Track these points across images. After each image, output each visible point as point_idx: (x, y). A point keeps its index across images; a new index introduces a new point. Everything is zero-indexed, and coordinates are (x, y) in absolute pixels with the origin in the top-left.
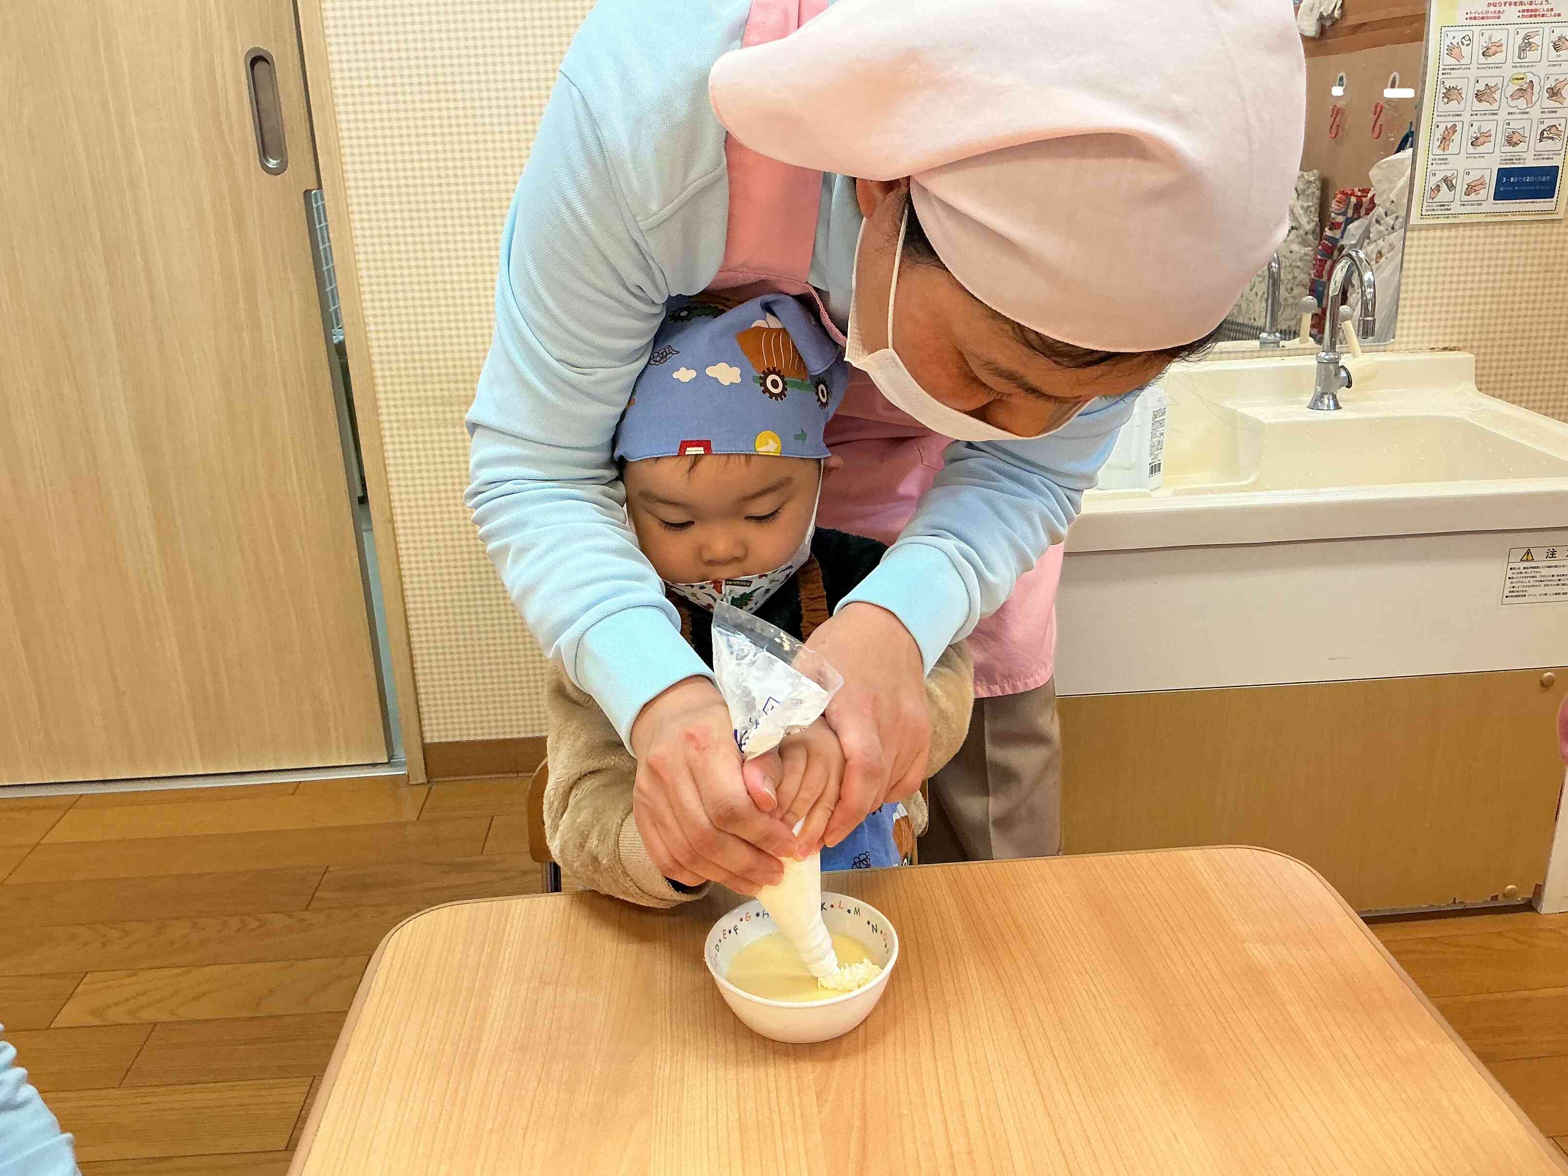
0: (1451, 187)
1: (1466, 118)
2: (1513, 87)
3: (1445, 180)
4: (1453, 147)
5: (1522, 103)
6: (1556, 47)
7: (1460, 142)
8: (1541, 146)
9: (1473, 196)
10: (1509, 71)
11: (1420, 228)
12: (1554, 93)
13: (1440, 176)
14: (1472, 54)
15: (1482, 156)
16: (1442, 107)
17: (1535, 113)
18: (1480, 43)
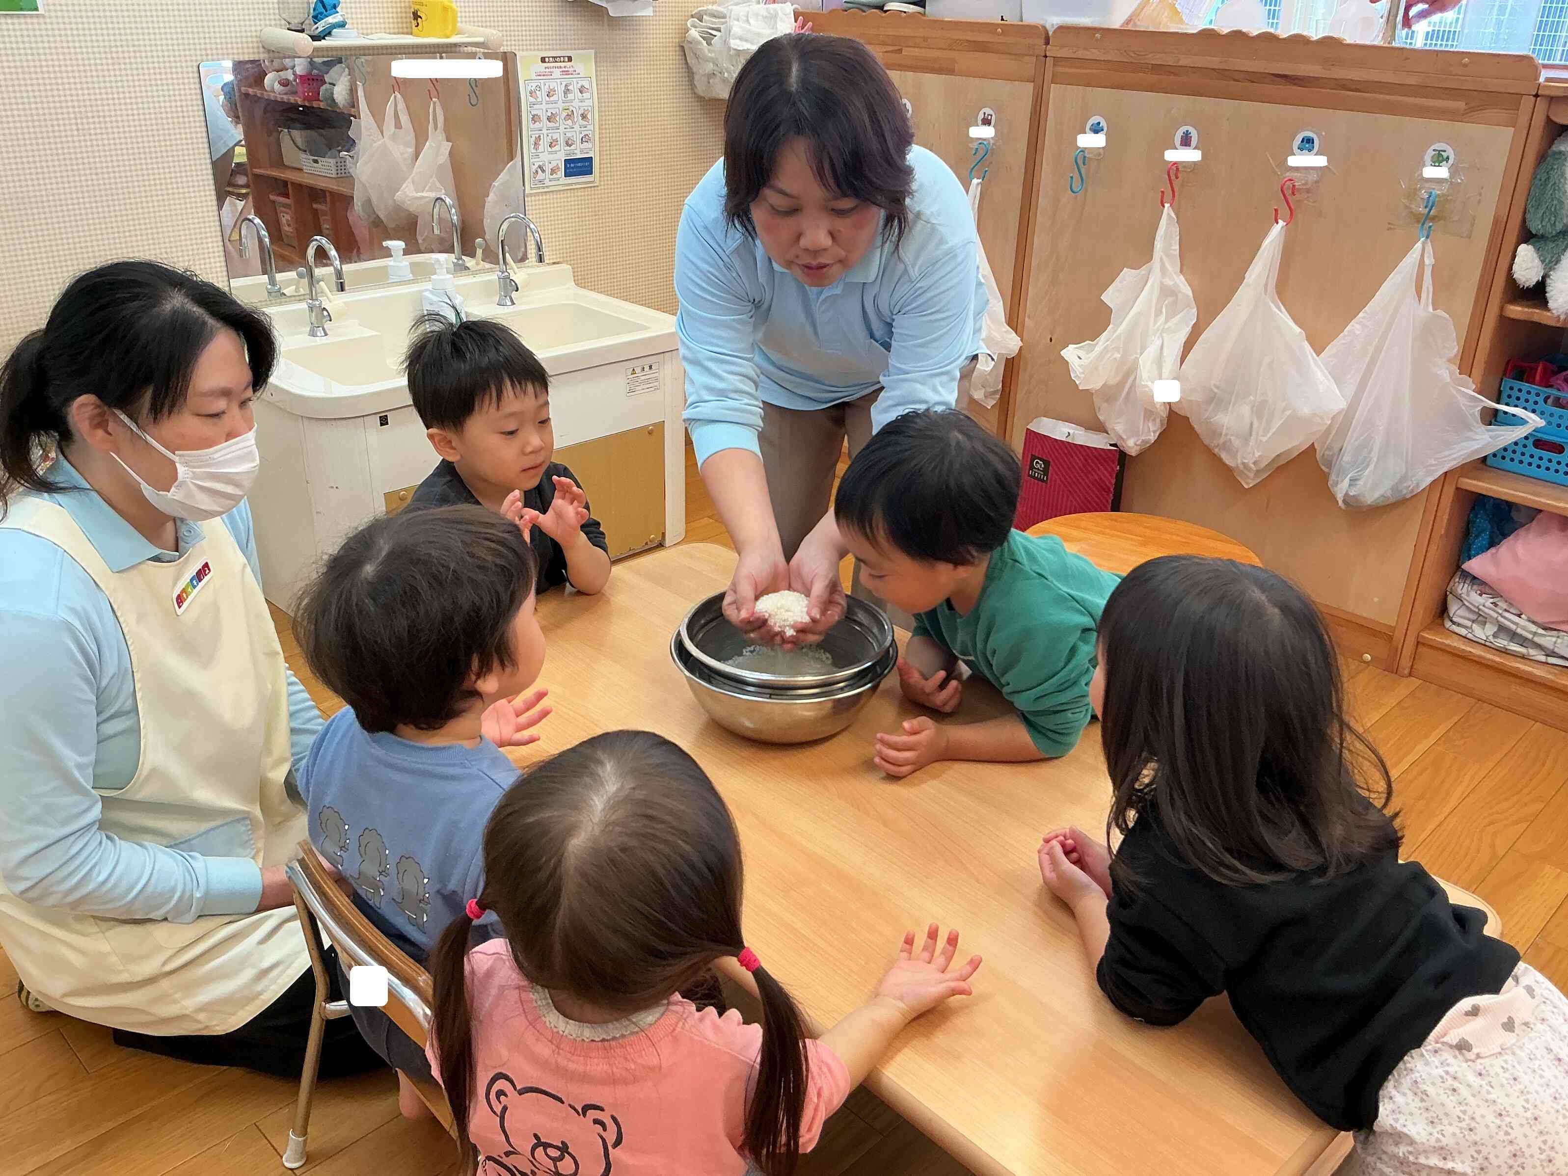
0: (543, 171)
1: (545, 131)
2: (565, 114)
3: (540, 167)
4: (541, 149)
5: (569, 122)
6: (581, 92)
7: (543, 144)
8: (583, 146)
9: (554, 176)
10: (561, 105)
11: (531, 195)
12: (584, 117)
13: (537, 165)
14: (542, 95)
15: (556, 152)
16: (532, 126)
17: (577, 127)
18: (545, 90)
